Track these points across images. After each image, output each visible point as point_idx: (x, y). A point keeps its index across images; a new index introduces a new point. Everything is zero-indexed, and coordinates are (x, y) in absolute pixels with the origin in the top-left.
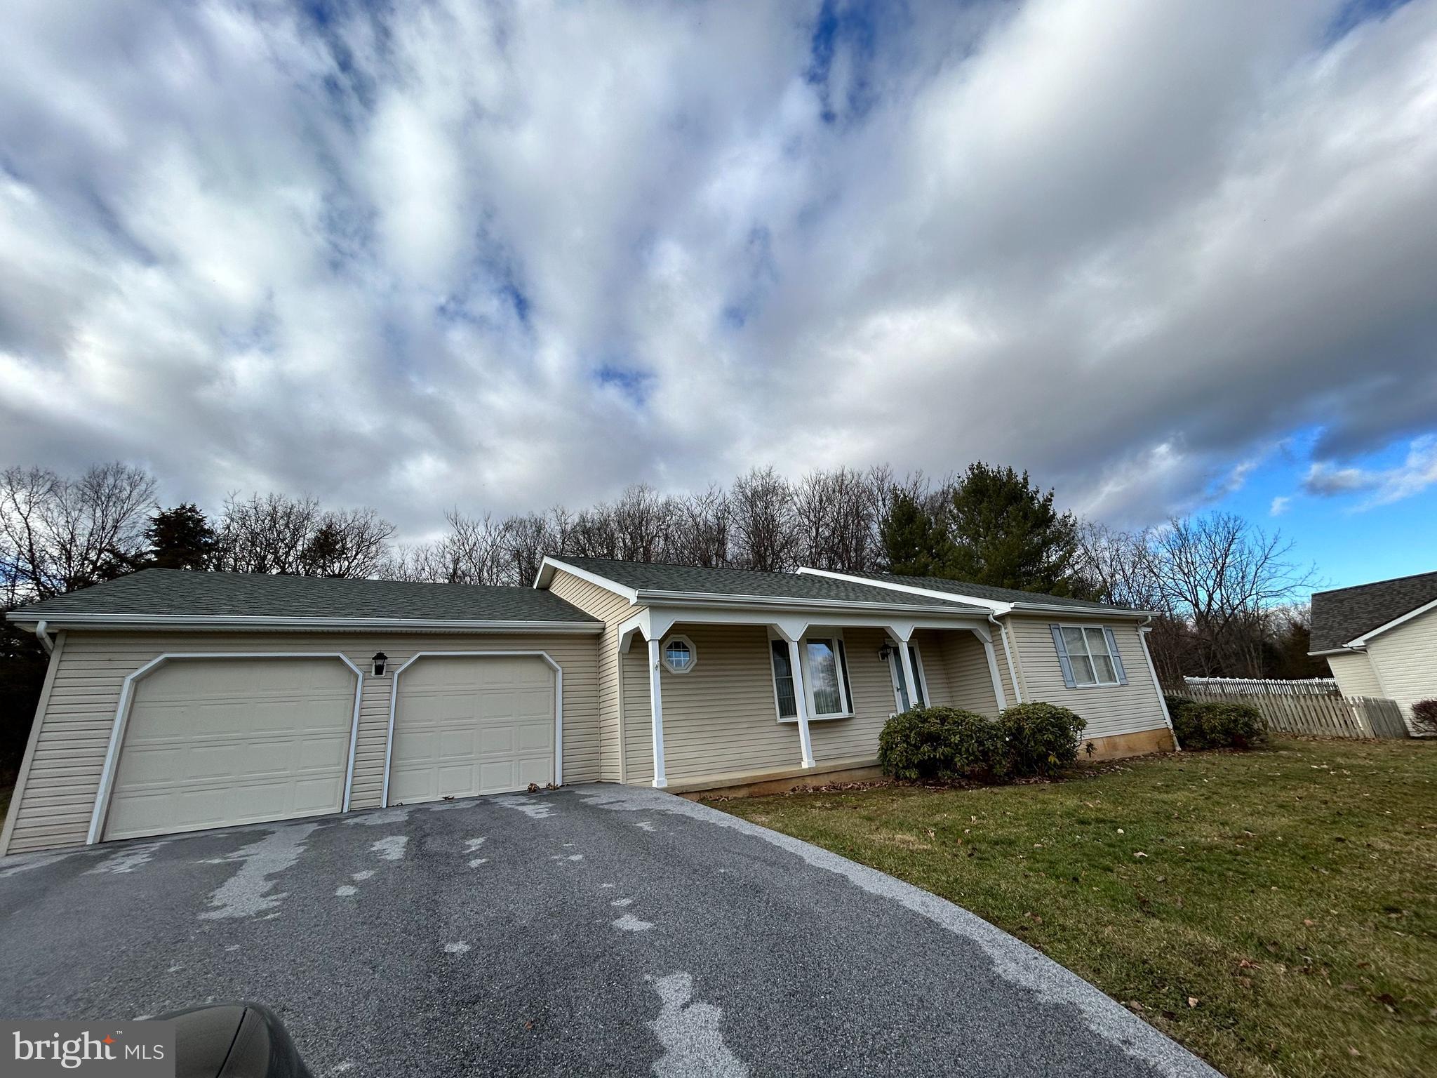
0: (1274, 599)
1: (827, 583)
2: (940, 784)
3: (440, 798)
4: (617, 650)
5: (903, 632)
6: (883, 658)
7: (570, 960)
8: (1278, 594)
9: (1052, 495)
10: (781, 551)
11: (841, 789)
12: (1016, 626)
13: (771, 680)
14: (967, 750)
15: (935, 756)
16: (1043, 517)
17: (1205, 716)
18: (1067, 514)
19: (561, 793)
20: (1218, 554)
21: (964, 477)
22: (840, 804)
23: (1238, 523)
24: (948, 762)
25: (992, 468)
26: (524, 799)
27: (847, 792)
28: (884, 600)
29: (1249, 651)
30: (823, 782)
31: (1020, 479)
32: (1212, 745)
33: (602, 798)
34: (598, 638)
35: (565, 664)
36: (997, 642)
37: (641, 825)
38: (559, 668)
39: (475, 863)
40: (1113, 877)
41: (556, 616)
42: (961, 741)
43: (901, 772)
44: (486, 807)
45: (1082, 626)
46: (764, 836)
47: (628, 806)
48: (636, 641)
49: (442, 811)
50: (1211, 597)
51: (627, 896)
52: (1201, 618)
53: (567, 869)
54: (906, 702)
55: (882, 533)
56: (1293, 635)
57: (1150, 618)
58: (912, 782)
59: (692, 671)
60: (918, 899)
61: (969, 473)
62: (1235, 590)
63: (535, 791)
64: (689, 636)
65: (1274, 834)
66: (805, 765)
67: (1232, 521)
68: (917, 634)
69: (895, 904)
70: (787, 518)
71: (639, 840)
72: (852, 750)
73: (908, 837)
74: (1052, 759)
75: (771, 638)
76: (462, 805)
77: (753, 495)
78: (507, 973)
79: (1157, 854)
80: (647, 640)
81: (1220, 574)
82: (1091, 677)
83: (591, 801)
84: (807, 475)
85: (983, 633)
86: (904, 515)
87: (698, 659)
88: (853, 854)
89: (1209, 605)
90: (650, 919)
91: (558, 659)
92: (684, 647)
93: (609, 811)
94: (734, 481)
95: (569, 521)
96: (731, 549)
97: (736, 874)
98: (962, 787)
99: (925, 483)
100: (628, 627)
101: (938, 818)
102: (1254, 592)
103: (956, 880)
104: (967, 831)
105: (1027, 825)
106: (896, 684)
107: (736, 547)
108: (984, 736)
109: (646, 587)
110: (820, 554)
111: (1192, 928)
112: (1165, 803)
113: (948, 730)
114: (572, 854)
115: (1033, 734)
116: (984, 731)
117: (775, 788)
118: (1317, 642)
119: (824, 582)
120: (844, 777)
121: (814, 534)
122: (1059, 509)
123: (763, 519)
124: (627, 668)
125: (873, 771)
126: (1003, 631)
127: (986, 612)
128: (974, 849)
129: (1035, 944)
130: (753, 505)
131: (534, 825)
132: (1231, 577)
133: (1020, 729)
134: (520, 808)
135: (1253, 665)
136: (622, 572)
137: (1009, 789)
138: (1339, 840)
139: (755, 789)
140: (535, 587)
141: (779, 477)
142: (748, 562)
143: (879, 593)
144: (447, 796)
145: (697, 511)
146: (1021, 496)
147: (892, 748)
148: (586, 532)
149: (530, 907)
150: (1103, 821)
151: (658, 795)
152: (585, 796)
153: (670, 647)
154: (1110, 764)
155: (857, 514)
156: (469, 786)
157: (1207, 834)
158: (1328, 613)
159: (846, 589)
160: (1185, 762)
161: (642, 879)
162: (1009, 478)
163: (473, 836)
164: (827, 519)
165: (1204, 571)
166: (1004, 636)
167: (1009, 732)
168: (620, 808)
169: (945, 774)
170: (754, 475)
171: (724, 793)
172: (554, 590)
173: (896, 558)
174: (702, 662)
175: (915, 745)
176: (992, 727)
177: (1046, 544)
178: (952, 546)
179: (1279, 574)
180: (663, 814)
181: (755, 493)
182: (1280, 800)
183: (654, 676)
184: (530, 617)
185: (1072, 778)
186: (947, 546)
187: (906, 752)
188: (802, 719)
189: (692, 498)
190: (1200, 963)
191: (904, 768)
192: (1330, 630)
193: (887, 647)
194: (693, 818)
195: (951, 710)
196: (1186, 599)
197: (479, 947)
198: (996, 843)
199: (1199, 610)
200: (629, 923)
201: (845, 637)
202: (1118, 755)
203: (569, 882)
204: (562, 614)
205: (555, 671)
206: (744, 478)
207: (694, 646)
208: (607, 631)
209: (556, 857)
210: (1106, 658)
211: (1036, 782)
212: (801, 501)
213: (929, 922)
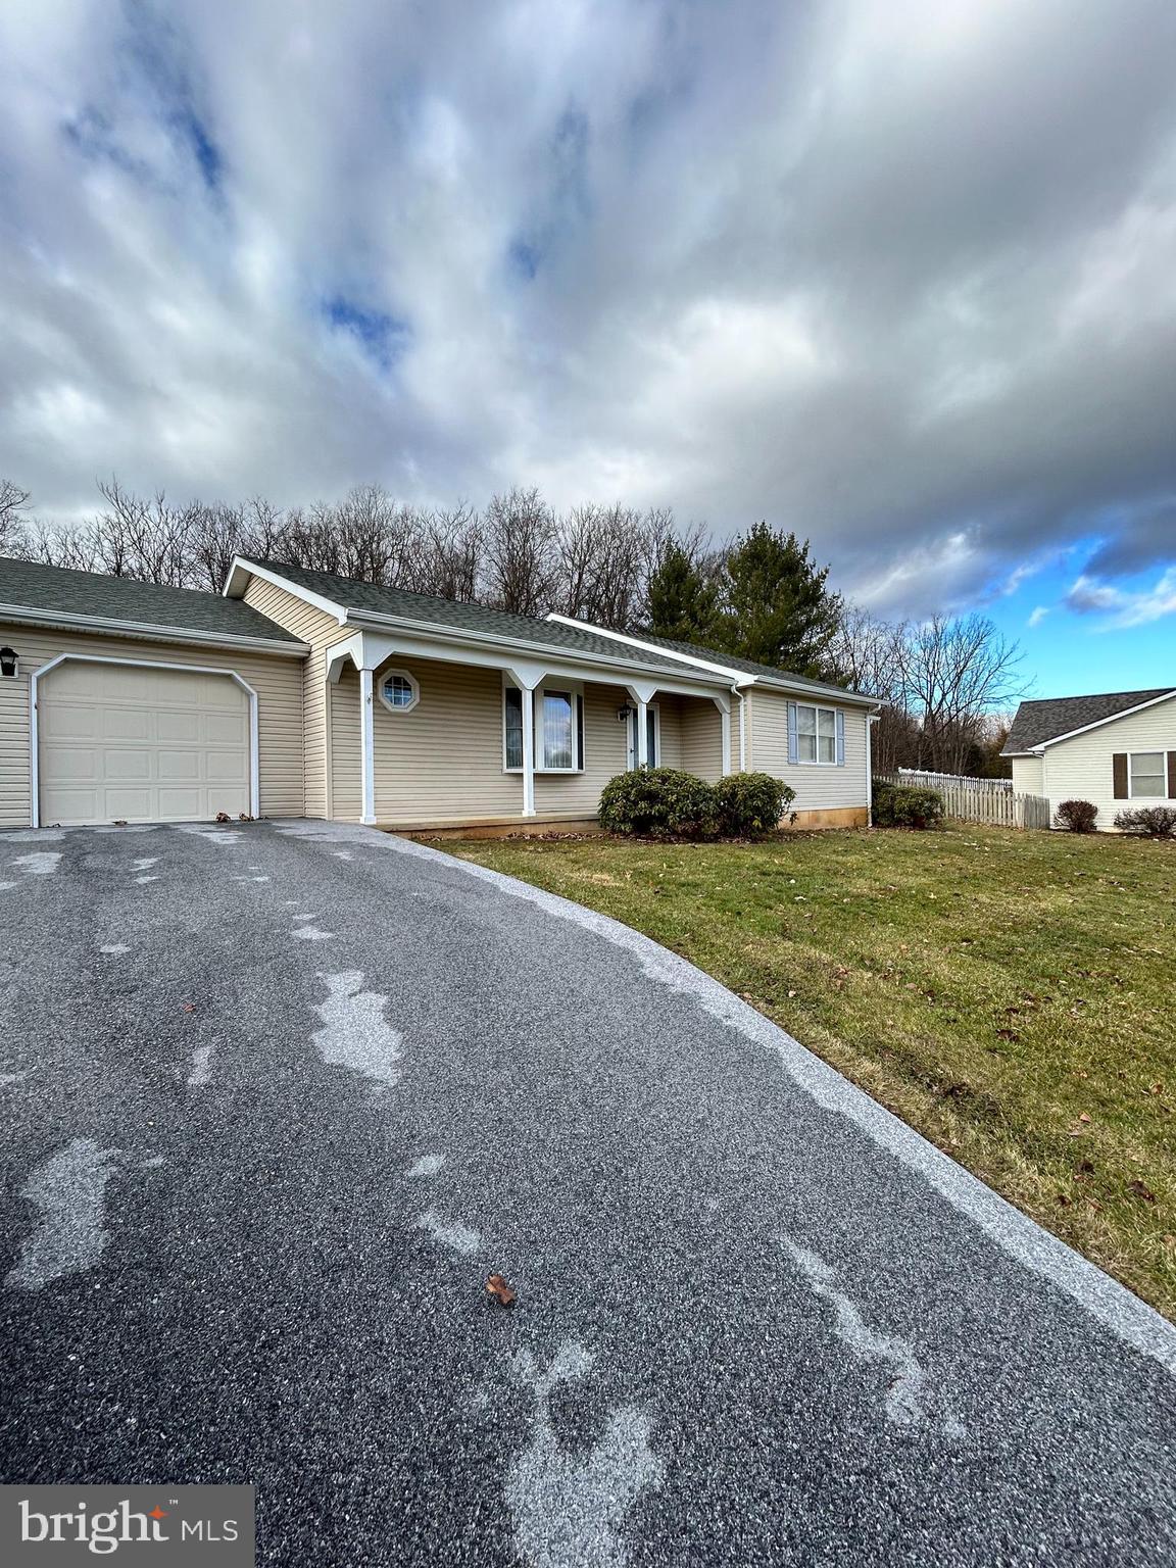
0: (994, 705)
1: (577, 634)
2: (651, 838)
3: (109, 821)
4: (324, 679)
5: (644, 693)
6: (622, 719)
7: (240, 961)
8: (998, 701)
9: (827, 572)
10: (538, 595)
11: (557, 838)
12: (755, 699)
13: (501, 730)
14: (681, 809)
15: (650, 813)
16: (812, 596)
17: (898, 799)
18: (836, 595)
19: (255, 824)
20: (962, 656)
21: (744, 537)
22: (551, 850)
23: (988, 628)
24: (662, 819)
25: (774, 532)
26: (212, 828)
27: (562, 841)
28: (631, 657)
29: (959, 750)
30: (541, 831)
31: (800, 549)
32: (896, 823)
33: (301, 830)
34: (302, 662)
35: (262, 689)
36: (735, 714)
37: (340, 854)
38: (254, 692)
39: (142, 880)
40: (770, 913)
41: (249, 631)
42: (677, 801)
43: (617, 826)
44: (164, 832)
45: (817, 707)
46: (464, 869)
47: (328, 838)
48: (346, 670)
49: (110, 834)
50: (943, 698)
51: (311, 911)
52: (931, 717)
53: (249, 888)
54: (636, 762)
55: (650, 590)
56: (999, 740)
57: (880, 707)
58: (626, 835)
59: (413, 710)
60: (595, 921)
61: (751, 534)
62: (965, 693)
63: (225, 821)
64: (411, 672)
65: (910, 889)
66: (525, 814)
67: (984, 626)
68: (659, 697)
69: (573, 924)
70: (549, 559)
71: (334, 866)
72: (576, 805)
73: (605, 876)
74: (756, 823)
75: (506, 685)
76: (135, 829)
77: (511, 523)
78: (170, 970)
79: (813, 898)
80: (359, 669)
81: (959, 676)
82: (813, 756)
83: (287, 832)
84: (577, 508)
85: (723, 703)
86: (674, 571)
87: (421, 699)
88: (549, 887)
89: (941, 704)
90: (331, 930)
91: (253, 681)
92: (406, 683)
93: (307, 842)
94: (488, 500)
95: (275, 520)
96: (479, 584)
97: (428, 897)
98: (671, 842)
99: (707, 538)
100: (337, 652)
101: (640, 864)
102: (980, 697)
103: (635, 910)
104: (661, 875)
105: (716, 873)
106: (630, 745)
107: (487, 584)
108: (699, 798)
109: (360, 606)
110: (579, 604)
111: (816, 948)
112: (837, 863)
113: (667, 790)
114: (257, 875)
115: (745, 800)
116: (700, 793)
117: (491, 833)
118: (1010, 745)
119: (573, 633)
120: (564, 828)
121: (577, 582)
122: (829, 588)
123: (520, 554)
124: (335, 700)
125: (592, 824)
126: (742, 702)
127: (729, 682)
128: (662, 888)
129: (686, 956)
130: (510, 534)
131: (218, 850)
132: (966, 679)
133: (734, 795)
134: (204, 835)
135: (958, 764)
136: (335, 588)
137: (711, 845)
138: (957, 895)
139: (471, 833)
140: (224, 594)
141: (544, 504)
142: (498, 604)
143: (628, 651)
144: (118, 820)
145: (442, 532)
146: (797, 568)
147: (612, 803)
148: (301, 538)
149: (203, 918)
150: (782, 874)
151: (365, 830)
152: (281, 828)
153: (389, 682)
154: (807, 833)
155: (627, 565)
156: (144, 812)
157: (861, 886)
158: (1027, 720)
159: (595, 642)
160: (871, 833)
161: (329, 899)
162: (790, 546)
163: (144, 857)
164: (593, 565)
165: (946, 672)
166: (742, 708)
167: (724, 797)
168: (320, 840)
169: (657, 829)
170: (514, 497)
171: (437, 834)
172: (250, 600)
173: (658, 619)
174: (424, 702)
175: (633, 802)
176: (709, 791)
177: (809, 623)
178: (718, 614)
179: (1004, 682)
180: (365, 847)
181: (515, 520)
182: (927, 866)
183: (366, 710)
184: (215, 628)
185: (768, 841)
186: (711, 612)
187: (625, 808)
188: (527, 770)
189: (436, 514)
190: (810, 969)
191: (620, 822)
192: (1024, 735)
193: (628, 708)
194: (396, 852)
195: (674, 772)
196: (923, 697)
197: (140, 949)
198: (684, 885)
199: (930, 709)
200: (311, 933)
201: (586, 693)
202: (818, 827)
203: (250, 899)
204: (258, 630)
205: (249, 695)
206: (502, 498)
207: (417, 684)
208: (313, 655)
209: (240, 878)
210: (831, 740)
211: (738, 842)
212: (566, 539)
213: (599, 938)
